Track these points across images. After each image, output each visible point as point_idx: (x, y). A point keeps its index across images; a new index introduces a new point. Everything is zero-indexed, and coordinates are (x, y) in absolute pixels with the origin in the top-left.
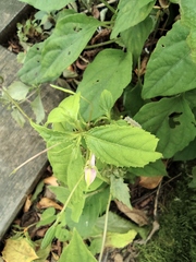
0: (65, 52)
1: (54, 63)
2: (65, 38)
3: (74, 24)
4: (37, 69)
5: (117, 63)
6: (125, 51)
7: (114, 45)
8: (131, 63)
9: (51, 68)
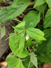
0: (18, 11)
1: (13, 14)
2: (18, 6)
3: (22, 2)
4: (4, 16)
5: (35, 15)
6: (39, 12)
7: (35, 10)
8: (40, 16)
9: (12, 16)
